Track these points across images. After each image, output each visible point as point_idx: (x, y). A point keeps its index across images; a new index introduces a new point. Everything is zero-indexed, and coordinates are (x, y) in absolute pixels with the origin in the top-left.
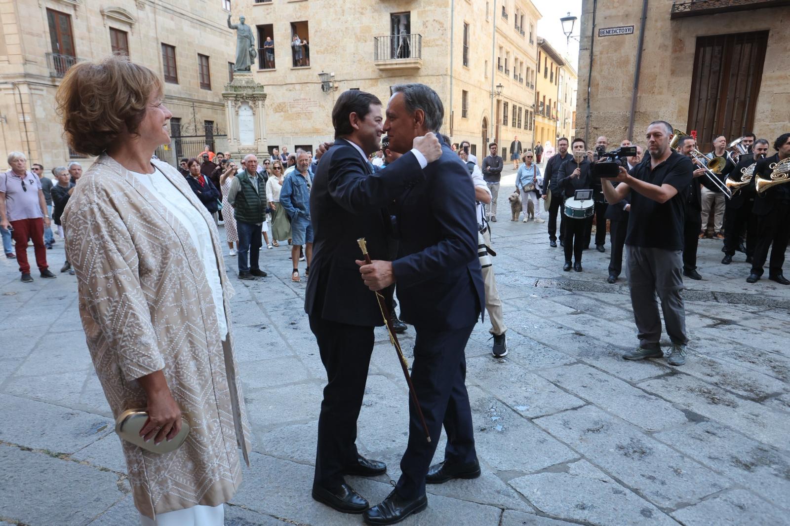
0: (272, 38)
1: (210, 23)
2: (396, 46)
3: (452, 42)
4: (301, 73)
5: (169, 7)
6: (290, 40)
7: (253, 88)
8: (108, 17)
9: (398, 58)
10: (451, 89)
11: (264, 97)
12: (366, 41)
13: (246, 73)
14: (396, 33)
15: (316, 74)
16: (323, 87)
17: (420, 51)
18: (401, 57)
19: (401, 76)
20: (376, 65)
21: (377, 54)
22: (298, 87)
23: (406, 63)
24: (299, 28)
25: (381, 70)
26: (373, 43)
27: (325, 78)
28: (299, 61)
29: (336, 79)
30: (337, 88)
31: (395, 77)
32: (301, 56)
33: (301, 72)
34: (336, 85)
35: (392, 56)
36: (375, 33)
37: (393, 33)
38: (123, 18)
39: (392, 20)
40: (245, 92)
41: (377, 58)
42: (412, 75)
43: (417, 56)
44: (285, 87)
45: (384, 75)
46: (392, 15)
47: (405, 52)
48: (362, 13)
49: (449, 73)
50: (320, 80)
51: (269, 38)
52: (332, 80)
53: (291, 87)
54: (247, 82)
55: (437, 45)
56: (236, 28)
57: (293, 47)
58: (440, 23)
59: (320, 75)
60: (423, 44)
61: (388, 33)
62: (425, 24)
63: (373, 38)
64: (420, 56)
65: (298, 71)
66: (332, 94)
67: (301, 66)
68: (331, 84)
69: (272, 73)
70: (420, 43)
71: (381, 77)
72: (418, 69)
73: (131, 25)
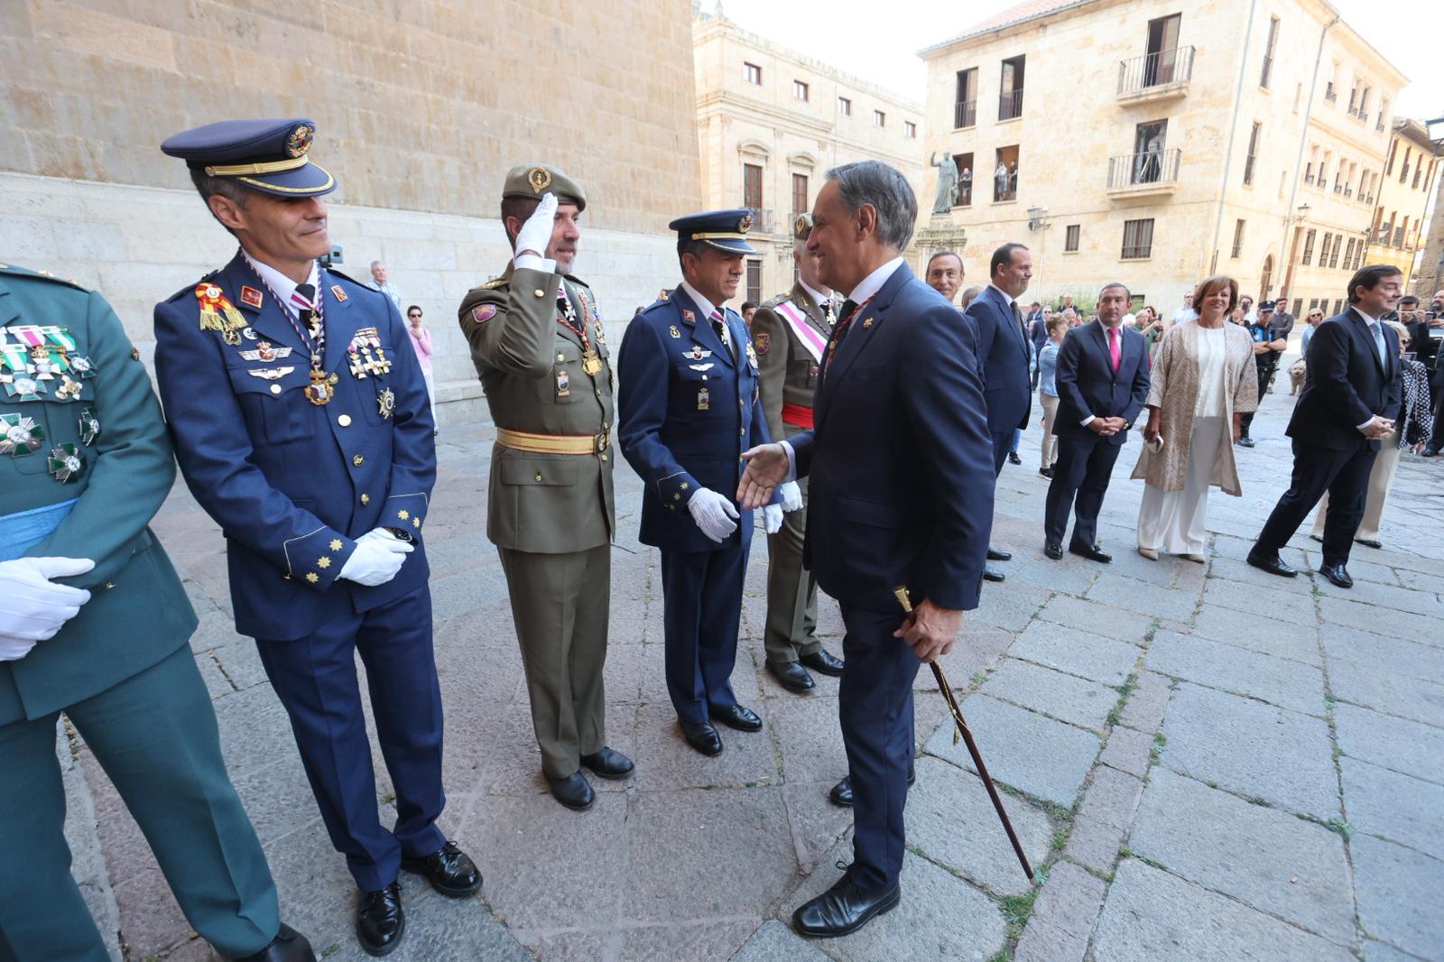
0: (971, 170)
1: (889, 154)
2: (1139, 166)
3: (1229, 155)
4: (1005, 209)
5: (849, 142)
6: (993, 171)
7: (952, 232)
8: (794, 163)
9: (1142, 181)
10: (1219, 219)
11: (964, 242)
12: (1096, 164)
13: (945, 216)
14: (1142, 149)
15: (1025, 209)
16: (1031, 225)
17: (1176, 171)
18: (1147, 181)
19: (1142, 206)
20: (1109, 194)
21: (1110, 180)
22: (997, 226)
23: (1153, 190)
24: (1008, 155)
25: (1114, 200)
26: (1107, 165)
27: (1035, 215)
28: (1002, 194)
29: (1049, 214)
30: (1049, 225)
31: (1134, 207)
32: (1005, 190)
33: (1003, 208)
34: (1048, 222)
35: (1133, 181)
36: (1111, 152)
37: (1137, 150)
38: (806, 162)
39: (1139, 134)
40: (942, 238)
41: (1110, 184)
42: (1157, 204)
43: (1172, 178)
44: (980, 227)
45: (1117, 206)
46: (1138, 126)
47: (1152, 174)
48: (1095, 128)
49: (1219, 197)
50: (1028, 217)
51: (966, 170)
52: (1044, 215)
53: (989, 226)
54: (946, 226)
55: (1205, 161)
56: (939, 165)
57: (997, 180)
58: (1213, 129)
59: (1029, 211)
60: (1181, 161)
61: (1131, 151)
62: (1189, 134)
63: (1108, 160)
64: (1175, 178)
65: (999, 208)
66: (1041, 233)
67: (1005, 200)
68: (1042, 222)
69: (967, 211)
70: (1178, 161)
71: (1113, 209)
72: (1170, 195)
73: (812, 168)
